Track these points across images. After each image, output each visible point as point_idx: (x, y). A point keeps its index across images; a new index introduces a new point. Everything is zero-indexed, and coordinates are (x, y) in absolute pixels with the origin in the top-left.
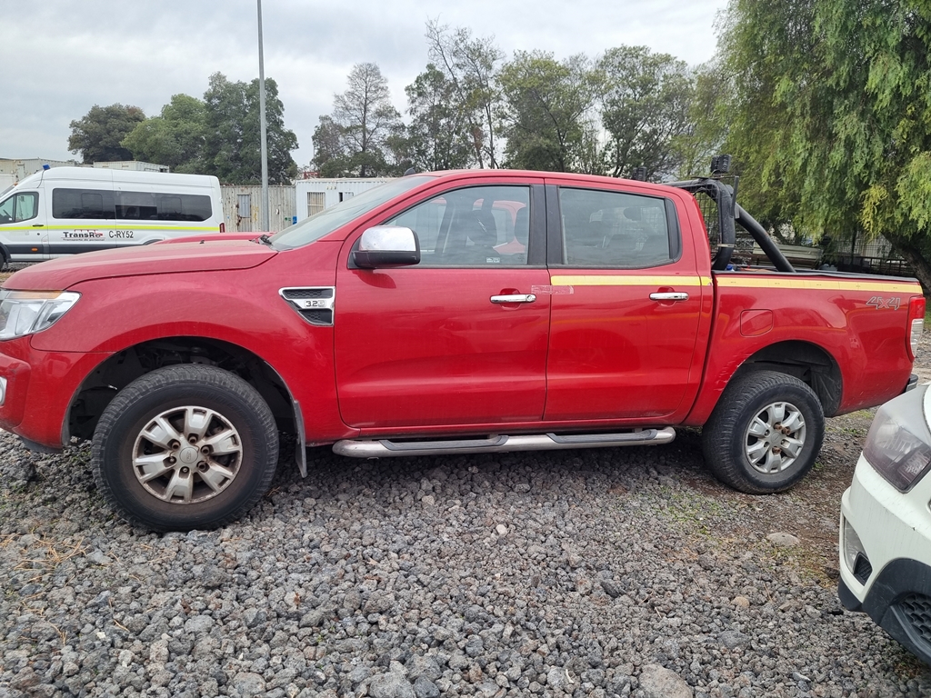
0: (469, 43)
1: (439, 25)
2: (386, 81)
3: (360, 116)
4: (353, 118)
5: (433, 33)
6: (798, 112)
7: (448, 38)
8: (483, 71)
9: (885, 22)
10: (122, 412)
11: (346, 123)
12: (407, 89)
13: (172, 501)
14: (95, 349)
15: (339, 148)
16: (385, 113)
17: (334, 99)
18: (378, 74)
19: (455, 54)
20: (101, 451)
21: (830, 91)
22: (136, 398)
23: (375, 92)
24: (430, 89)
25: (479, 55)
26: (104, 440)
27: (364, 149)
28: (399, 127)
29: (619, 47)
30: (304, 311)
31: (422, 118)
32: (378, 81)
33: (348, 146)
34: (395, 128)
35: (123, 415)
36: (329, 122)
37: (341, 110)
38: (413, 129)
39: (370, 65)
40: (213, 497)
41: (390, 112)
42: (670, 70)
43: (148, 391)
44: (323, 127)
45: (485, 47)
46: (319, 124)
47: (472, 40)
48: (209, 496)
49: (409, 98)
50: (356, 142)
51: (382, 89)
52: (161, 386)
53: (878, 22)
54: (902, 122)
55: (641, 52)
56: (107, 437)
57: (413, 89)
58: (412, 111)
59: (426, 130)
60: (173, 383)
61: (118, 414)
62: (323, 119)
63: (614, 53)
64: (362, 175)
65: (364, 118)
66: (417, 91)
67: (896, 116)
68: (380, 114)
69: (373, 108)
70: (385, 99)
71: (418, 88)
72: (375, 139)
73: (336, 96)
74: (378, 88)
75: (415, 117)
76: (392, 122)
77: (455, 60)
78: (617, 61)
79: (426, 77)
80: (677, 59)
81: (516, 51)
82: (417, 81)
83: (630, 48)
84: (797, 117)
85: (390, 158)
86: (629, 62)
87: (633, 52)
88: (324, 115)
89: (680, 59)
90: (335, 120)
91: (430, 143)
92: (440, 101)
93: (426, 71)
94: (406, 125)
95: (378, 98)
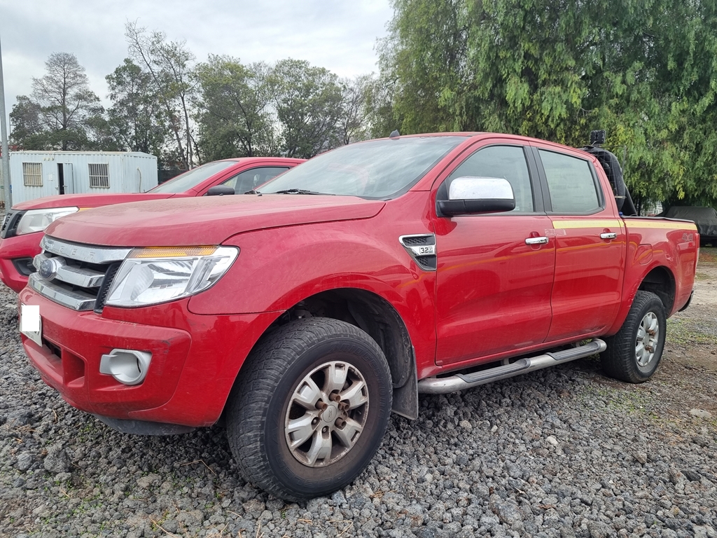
0: (164, 45)
1: (138, 27)
2: (83, 69)
3: (60, 98)
4: (53, 99)
5: (132, 32)
6: (458, 112)
7: (146, 38)
8: (177, 69)
9: (514, 55)
10: (281, 376)
11: (45, 104)
12: (108, 77)
13: (316, 466)
14: (269, 309)
15: (38, 124)
16: (85, 96)
17: (33, 82)
18: (75, 63)
19: (152, 52)
20: (262, 423)
21: (478, 99)
22: (293, 359)
23: (73, 78)
24: (128, 79)
25: (174, 56)
26: (265, 409)
27: (65, 126)
28: (98, 110)
29: (287, 59)
30: (419, 257)
31: (122, 103)
32: (75, 69)
33: (46, 124)
34: (94, 110)
35: (283, 378)
36: (27, 101)
37: (40, 92)
38: (112, 112)
39: (67, 55)
40: (347, 454)
41: (90, 96)
42: (326, 79)
43: (303, 349)
44: (21, 105)
45: (178, 49)
46: (17, 103)
47: (167, 43)
48: (343, 453)
49: (109, 85)
50: (57, 120)
51: (80, 76)
52: (313, 343)
53: (509, 55)
54: (524, 123)
55: (303, 65)
56: (268, 406)
57: (113, 79)
58: (113, 97)
59: (125, 113)
60: (323, 338)
61: (278, 378)
62: (19, 98)
63: (284, 63)
64: (64, 149)
65: (64, 100)
66: (117, 79)
67: (520, 118)
68: (79, 97)
69: (72, 92)
70: (83, 85)
71: (117, 78)
72: (76, 118)
73: (34, 79)
74: (76, 75)
75: (115, 102)
76: (92, 105)
77: (153, 57)
78: (286, 69)
79: (124, 69)
80: (330, 72)
81: (210, 55)
82: (116, 72)
83: (295, 62)
84: (457, 116)
85: (91, 135)
86: (295, 71)
87: (298, 64)
88: (21, 96)
89: (333, 73)
90: (34, 100)
91: (130, 124)
92: (138, 90)
93: (124, 64)
94: (105, 108)
95: (75, 84)
